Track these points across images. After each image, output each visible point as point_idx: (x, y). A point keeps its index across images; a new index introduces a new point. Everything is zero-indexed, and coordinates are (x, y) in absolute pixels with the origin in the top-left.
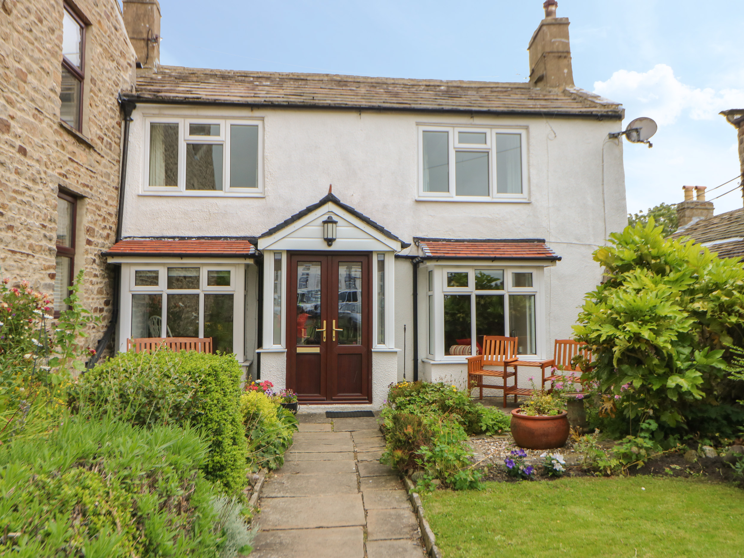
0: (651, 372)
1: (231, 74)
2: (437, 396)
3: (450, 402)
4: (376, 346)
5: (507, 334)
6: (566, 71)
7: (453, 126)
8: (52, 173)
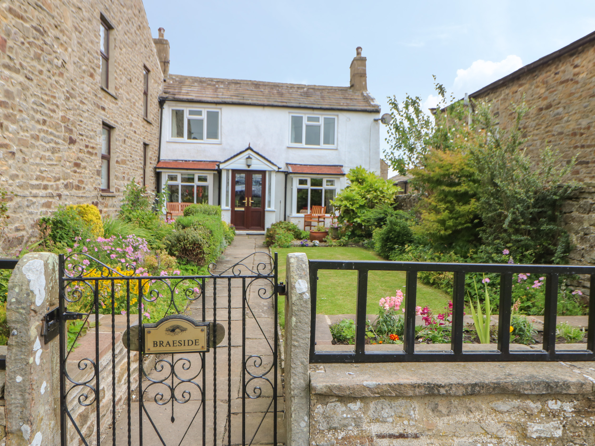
0: (351, 217)
1: (204, 80)
3: (290, 228)
4: (267, 208)
5: (323, 205)
6: (364, 83)
7: (305, 114)
8: (142, 138)
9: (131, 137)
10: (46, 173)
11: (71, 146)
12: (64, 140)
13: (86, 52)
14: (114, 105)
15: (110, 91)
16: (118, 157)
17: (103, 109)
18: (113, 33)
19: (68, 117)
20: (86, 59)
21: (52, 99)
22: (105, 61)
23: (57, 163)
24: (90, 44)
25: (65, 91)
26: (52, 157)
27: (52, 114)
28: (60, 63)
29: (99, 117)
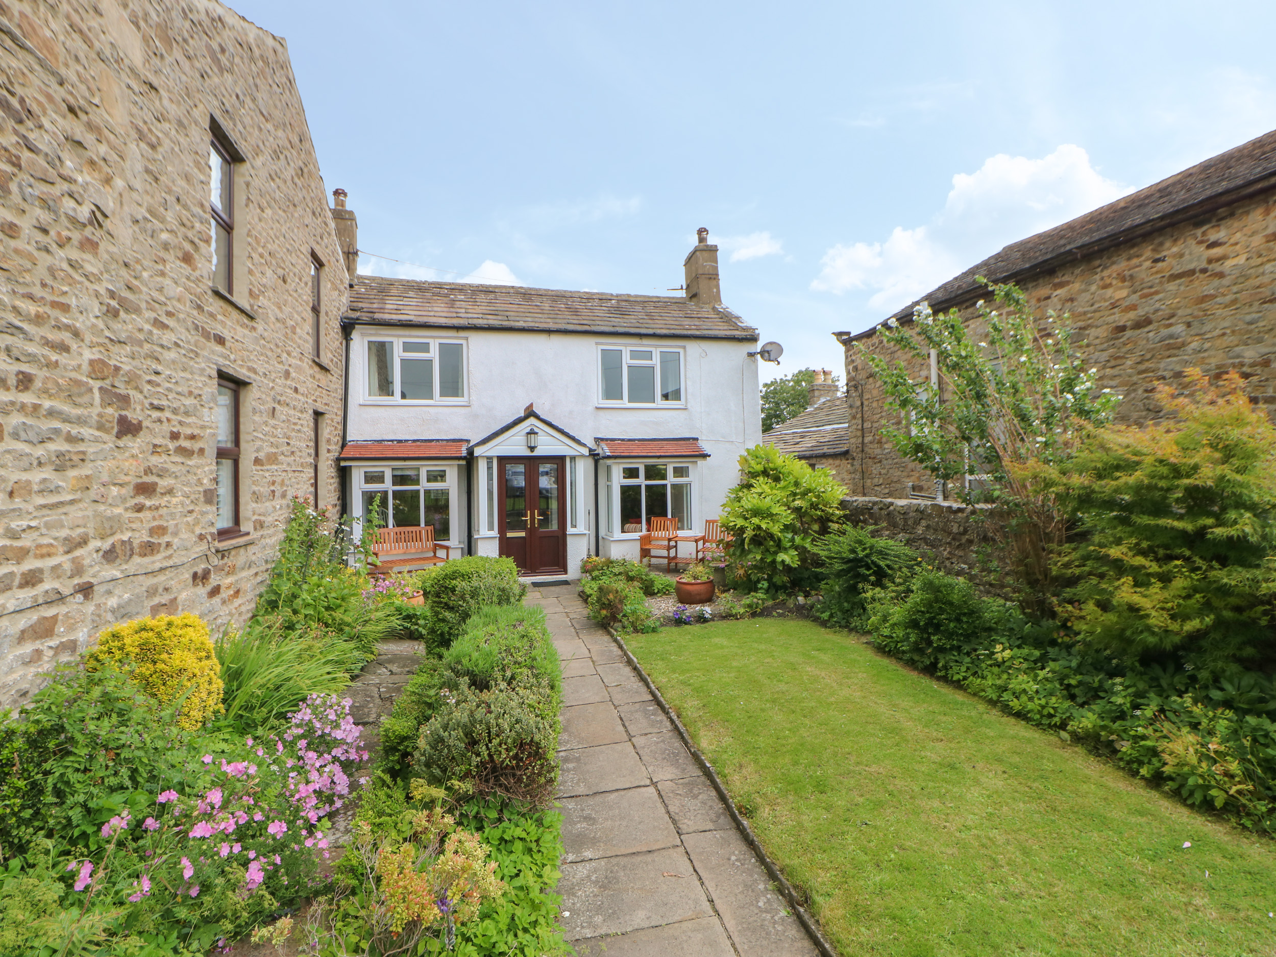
0: (768, 550)
2: (622, 569)
3: (631, 573)
4: (570, 530)
5: (669, 516)
6: (715, 290)
7: (626, 345)
8: (310, 401)
9: (288, 401)
10: (35, 534)
11: (126, 441)
12: (100, 427)
13: (171, 199)
14: (246, 332)
15: (235, 299)
16: (258, 450)
17: (220, 340)
18: (243, 170)
19: (112, 362)
20: (170, 216)
21: (55, 313)
22: (223, 233)
23: (78, 495)
24: (183, 183)
25: (102, 291)
26: (57, 480)
27: (54, 357)
28: (84, 212)
29: (209, 360)
